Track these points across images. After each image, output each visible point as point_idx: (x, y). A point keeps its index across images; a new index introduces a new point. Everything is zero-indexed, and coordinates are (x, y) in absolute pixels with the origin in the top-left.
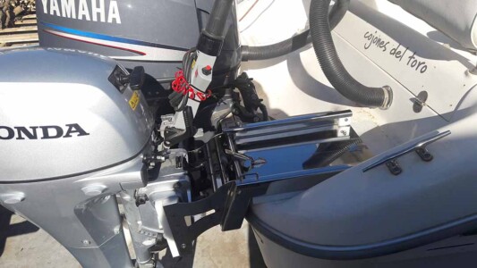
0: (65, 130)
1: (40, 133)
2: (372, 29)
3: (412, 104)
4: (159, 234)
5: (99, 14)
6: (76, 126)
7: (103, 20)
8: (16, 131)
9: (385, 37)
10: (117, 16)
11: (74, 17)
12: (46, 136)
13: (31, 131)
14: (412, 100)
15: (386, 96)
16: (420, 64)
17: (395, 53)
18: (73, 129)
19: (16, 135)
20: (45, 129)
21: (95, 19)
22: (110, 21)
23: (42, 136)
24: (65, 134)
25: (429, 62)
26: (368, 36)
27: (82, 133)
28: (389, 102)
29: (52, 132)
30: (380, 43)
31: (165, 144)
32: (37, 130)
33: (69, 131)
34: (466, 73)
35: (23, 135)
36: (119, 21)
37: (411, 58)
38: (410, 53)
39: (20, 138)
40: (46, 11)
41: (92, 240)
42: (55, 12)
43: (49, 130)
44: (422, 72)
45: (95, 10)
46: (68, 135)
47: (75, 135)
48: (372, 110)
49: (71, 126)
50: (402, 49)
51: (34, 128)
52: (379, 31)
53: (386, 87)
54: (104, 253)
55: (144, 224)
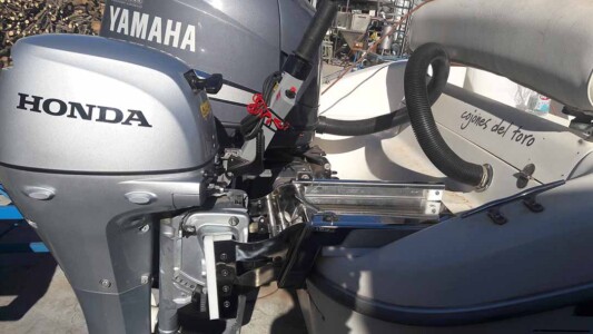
0: (126, 115)
1: (96, 113)
2: (470, 109)
3: (516, 180)
4: (198, 285)
5: (172, 38)
6: (140, 114)
7: (175, 45)
8: (69, 107)
9: (485, 115)
10: (192, 44)
11: (143, 37)
12: (102, 118)
13: (87, 110)
14: (515, 175)
15: (486, 173)
16: (526, 137)
17: (499, 130)
18: (136, 117)
19: (68, 112)
20: (103, 110)
21: (167, 42)
22: (183, 47)
23: (98, 117)
24: (124, 120)
25: (536, 134)
26: (466, 116)
27: (144, 123)
28: (488, 182)
29: (111, 115)
30: (480, 122)
31: (227, 176)
32: (94, 109)
33: (131, 118)
34: (580, 142)
35: (76, 113)
36: (193, 49)
37: (516, 132)
38: (515, 128)
39: (72, 115)
40: (112, 29)
41: (113, 281)
42: (123, 30)
43: (108, 112)
44: (528, 145)
45: (169, 32)
46: (127, 123)
47: (135, 124)
48: (466, 194)
49: (133, 112)
50: (506, 124)
51: (91, 107)
52: (479, 111)
53: (486, 165)
54: (123, 307)
55: (184, 268)
